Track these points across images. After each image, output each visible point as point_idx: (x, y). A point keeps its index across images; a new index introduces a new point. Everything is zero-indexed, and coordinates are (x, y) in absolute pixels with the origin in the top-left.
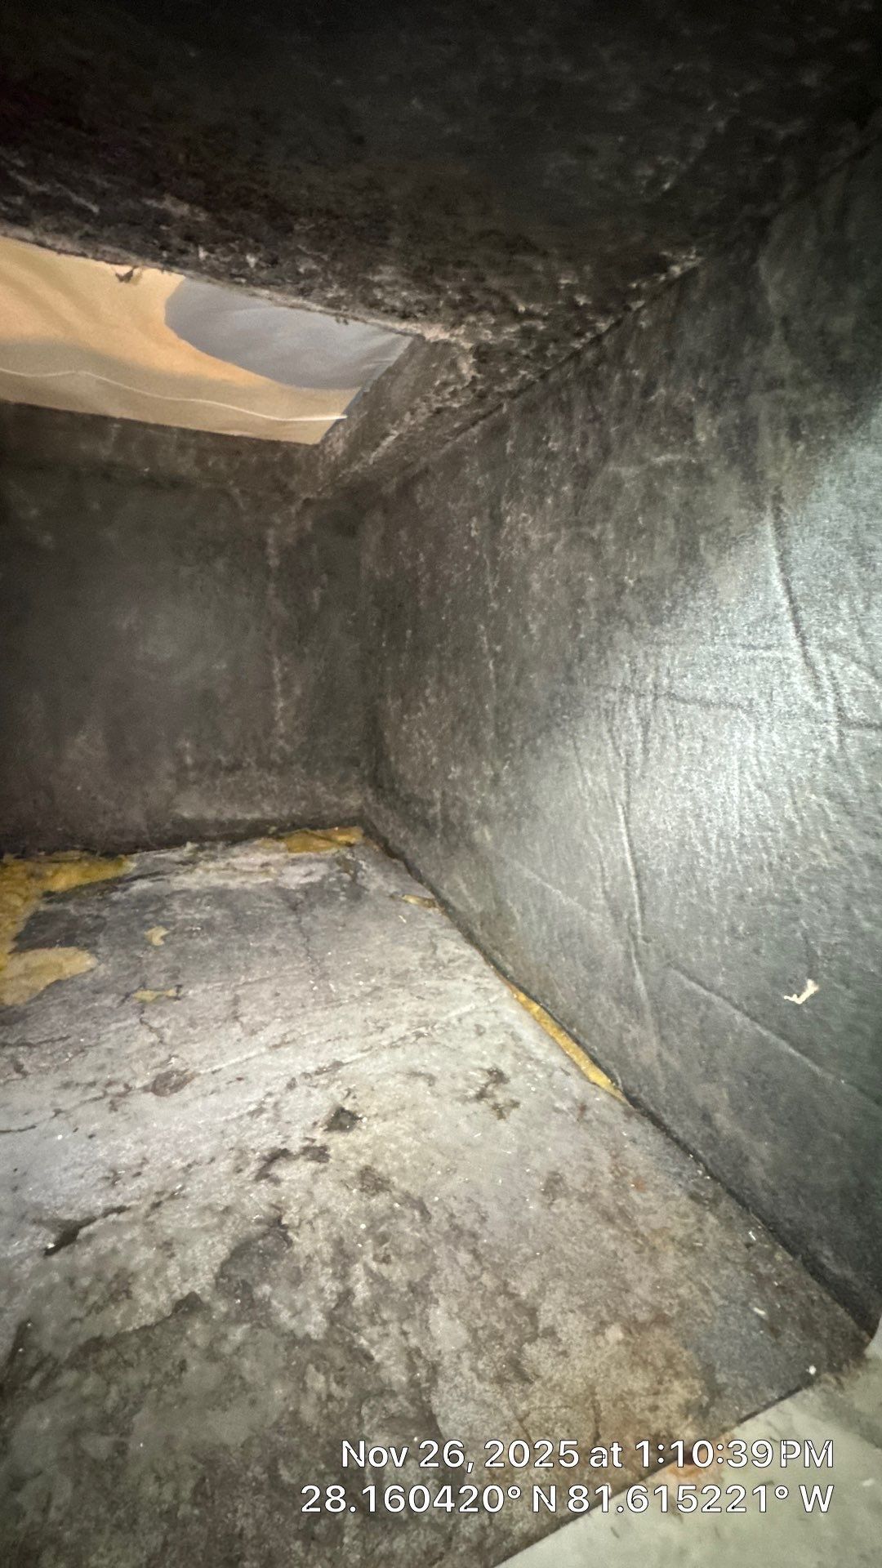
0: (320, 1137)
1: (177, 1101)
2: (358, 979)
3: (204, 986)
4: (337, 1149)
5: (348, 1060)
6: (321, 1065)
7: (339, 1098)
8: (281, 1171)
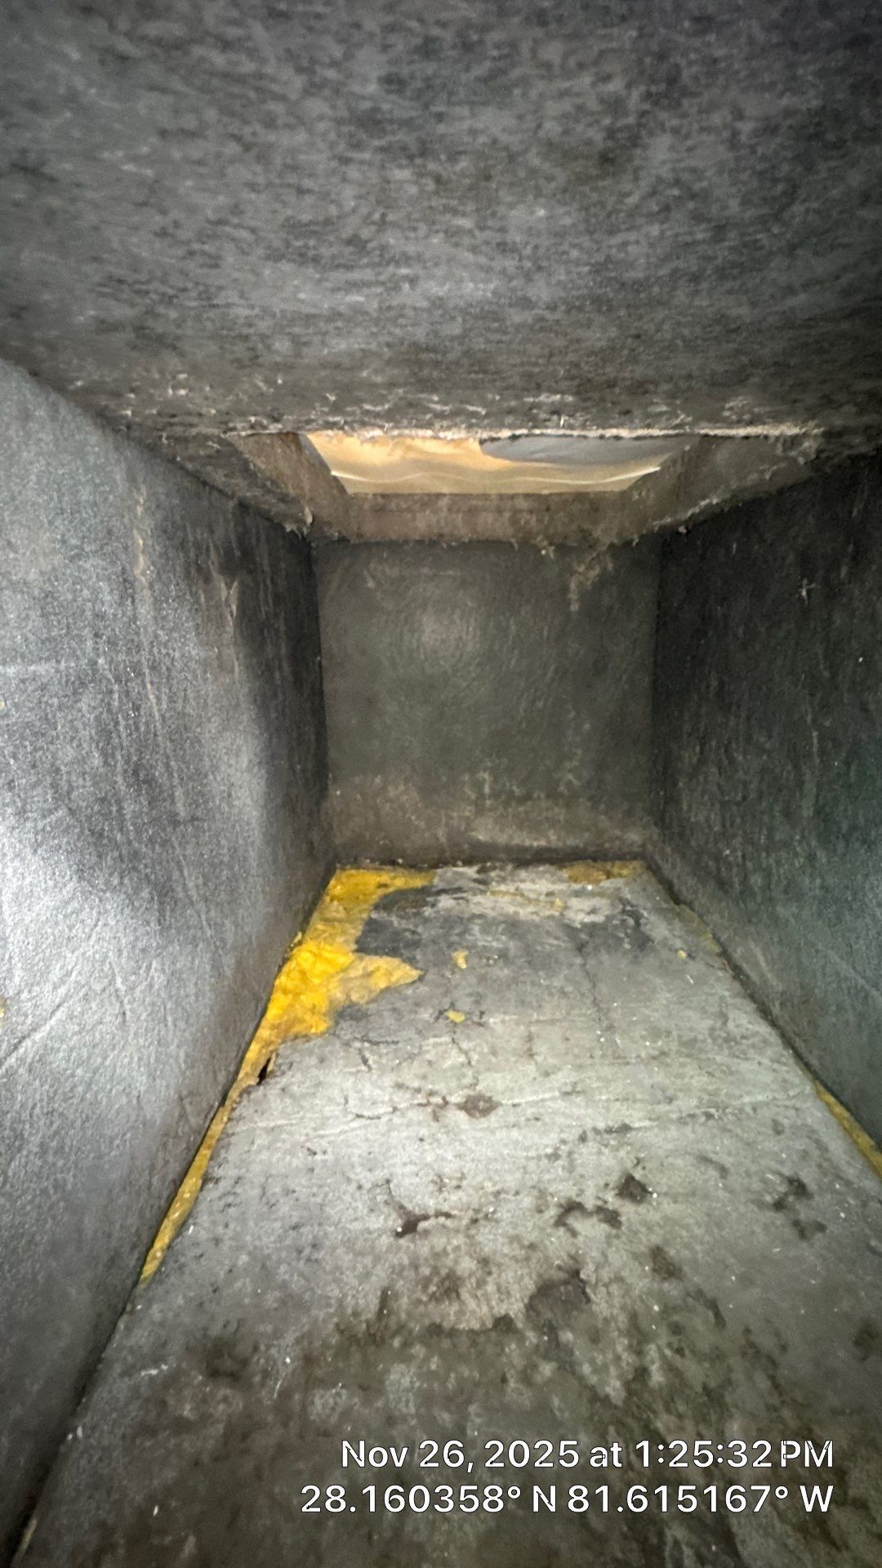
0: (612, 1200)
1: (485, 1126)
2: (644, 1038)
3: (502, 1016)
4: (628, 1219)
5: (637, 1125)
6: (611, 1124)
7: (629, 1165)
8: (576, 1222)
